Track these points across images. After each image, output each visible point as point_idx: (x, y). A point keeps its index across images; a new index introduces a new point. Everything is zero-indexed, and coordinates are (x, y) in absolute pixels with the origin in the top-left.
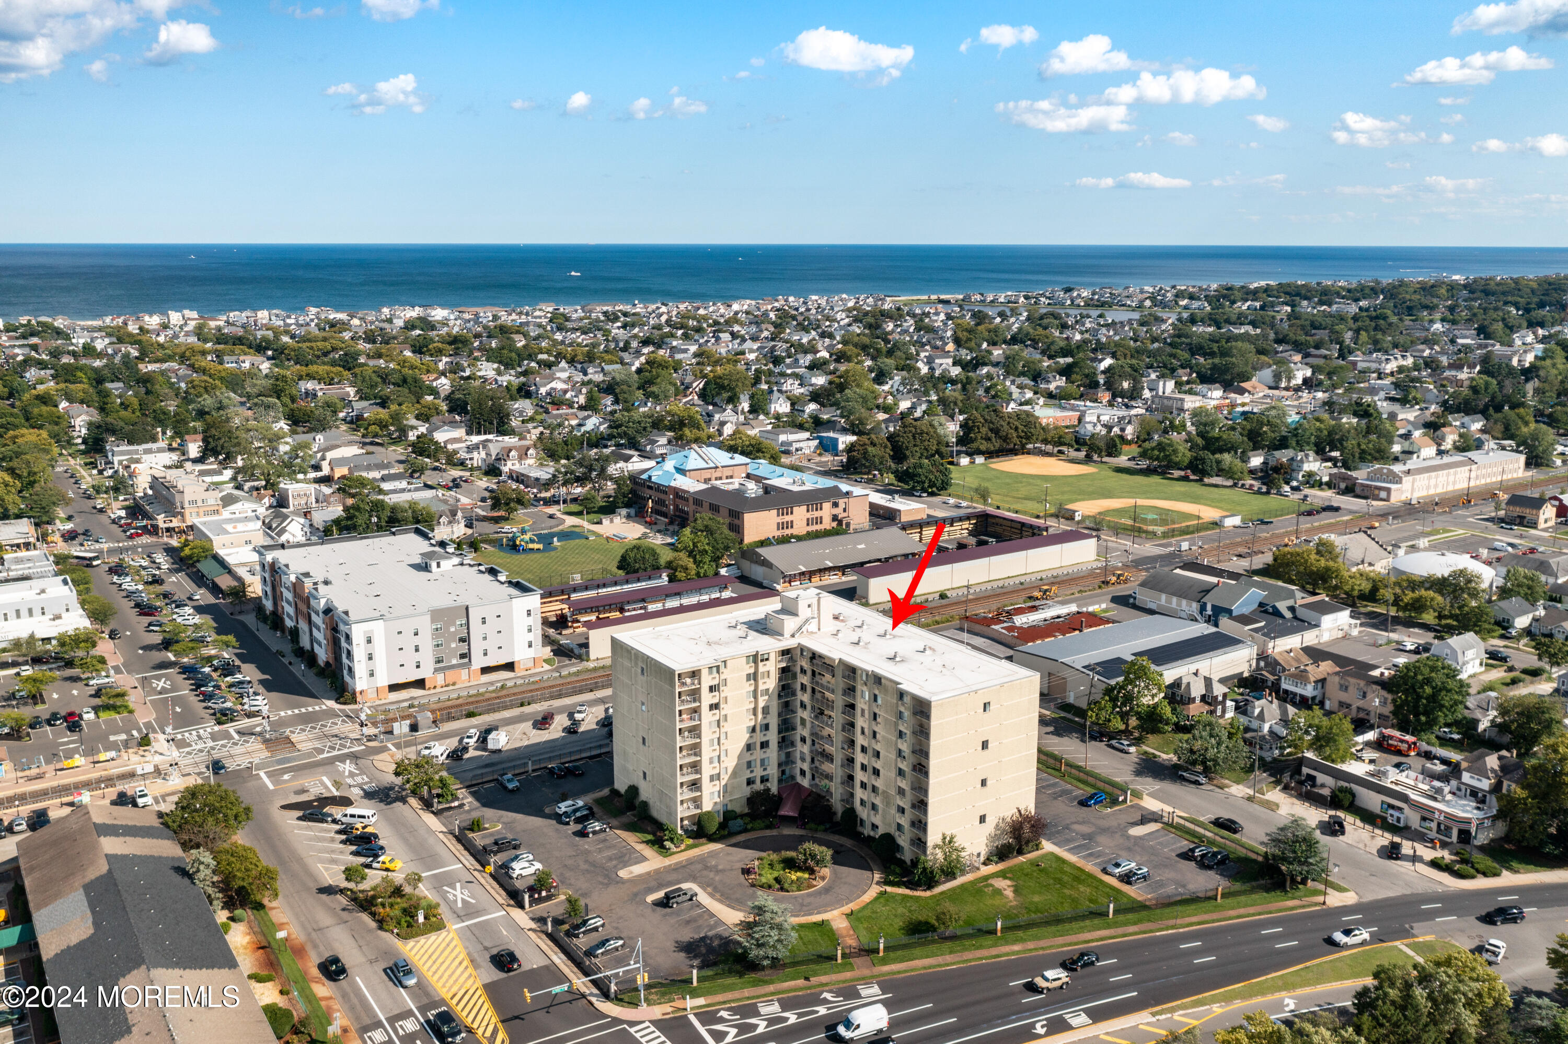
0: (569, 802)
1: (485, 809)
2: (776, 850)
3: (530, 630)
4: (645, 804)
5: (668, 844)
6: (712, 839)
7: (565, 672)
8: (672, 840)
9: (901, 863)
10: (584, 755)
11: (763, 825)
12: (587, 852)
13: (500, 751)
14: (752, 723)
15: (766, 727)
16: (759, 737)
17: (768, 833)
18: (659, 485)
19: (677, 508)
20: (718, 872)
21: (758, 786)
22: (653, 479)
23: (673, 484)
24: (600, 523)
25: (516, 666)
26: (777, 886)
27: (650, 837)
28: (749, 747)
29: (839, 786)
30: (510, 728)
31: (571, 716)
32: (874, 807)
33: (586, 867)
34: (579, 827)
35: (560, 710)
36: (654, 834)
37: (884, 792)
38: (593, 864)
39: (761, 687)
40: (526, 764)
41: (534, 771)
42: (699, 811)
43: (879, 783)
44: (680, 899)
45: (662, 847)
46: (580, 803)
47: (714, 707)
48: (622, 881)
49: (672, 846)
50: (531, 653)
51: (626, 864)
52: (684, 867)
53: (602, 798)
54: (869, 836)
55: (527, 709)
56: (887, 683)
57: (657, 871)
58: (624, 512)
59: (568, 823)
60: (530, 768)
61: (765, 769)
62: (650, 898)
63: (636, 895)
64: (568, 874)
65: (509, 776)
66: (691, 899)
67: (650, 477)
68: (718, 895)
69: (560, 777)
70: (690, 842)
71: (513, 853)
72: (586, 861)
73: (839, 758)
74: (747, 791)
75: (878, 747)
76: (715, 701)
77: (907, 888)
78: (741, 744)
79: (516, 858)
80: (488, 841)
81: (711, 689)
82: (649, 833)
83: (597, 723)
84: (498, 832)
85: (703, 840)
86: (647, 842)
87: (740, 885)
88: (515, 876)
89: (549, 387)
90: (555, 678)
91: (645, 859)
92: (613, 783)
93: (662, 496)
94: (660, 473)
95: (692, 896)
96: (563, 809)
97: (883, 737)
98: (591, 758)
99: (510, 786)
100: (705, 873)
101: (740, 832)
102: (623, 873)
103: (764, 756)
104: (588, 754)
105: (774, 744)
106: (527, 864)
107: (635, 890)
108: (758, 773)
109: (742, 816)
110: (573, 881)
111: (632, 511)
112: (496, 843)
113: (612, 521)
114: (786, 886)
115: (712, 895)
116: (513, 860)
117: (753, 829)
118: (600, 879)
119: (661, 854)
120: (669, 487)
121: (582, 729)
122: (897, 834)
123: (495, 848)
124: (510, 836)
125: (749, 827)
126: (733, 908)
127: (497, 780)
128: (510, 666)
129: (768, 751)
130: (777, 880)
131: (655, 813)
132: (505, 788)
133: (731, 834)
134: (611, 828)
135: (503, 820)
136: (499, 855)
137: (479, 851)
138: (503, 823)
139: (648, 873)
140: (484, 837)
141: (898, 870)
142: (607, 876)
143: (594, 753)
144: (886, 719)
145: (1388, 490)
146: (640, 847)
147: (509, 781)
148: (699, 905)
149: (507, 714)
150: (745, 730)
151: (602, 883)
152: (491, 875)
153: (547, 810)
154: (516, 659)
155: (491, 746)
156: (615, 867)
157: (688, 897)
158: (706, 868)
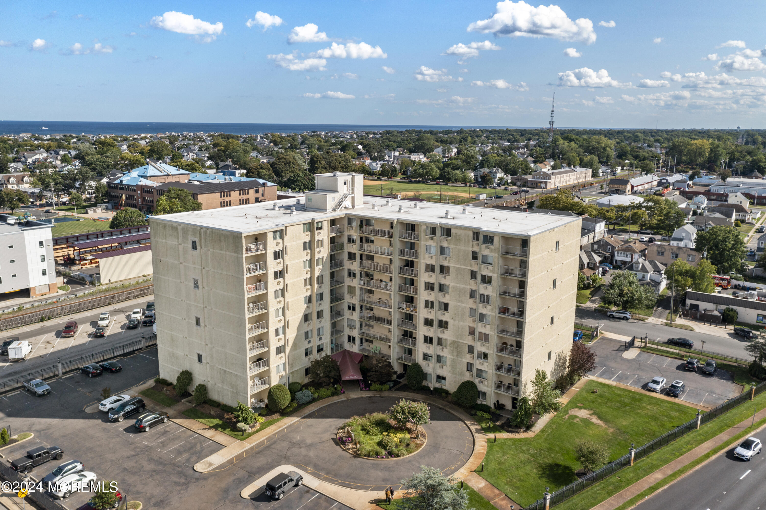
0: (114, 398)
1: (11, 419)
2: (361, 414)
3: (43, 260)
4: (202, 389)
5: (241, 425)
6: (284, 413)
7: (80, 294)
8: (245, 420)
9: (486, 409)
10: (116, 354)
11: (329, 392)
12: (148, 449)
13: (23, 359)
14: (309, 293)
15: (321, 297)
16: (315, 307)
17: (336, 399)
18: (129, 186)
19: (144, 200)
20: (309, 446)
21: (315, 356)
22: (124, 182)
23: (139, 183)
24: (87, 213)
25: (32, 292)
26: (384, 452)
27: (217, 421)
28: (306, 318)
29: (396, 345)
30: (32, 339)
31: (94, 324)
32: (439, 359)
33: (152, 466)
34: (132, 422)
35: (83, 321)
36: (221, 418)
37: (453, 343)
38: (160, 462)
39: (317, 256)
40: (55, 368)
41: (64, 373)
42: (267, 386)
43: (447, 335)
44: (285, 488)
45: (234, 429)
46: (126, 397)
47: (279, 274)
48: (202, 477)
49: (247, 427)
50: (46, 280)
51: (201, 456)
52: (268, 447)
53: (148, 390)
54: (435, 389)
55: (47, 323)
56: (459, 232)
57: (240, 457)
58: (103, 206)
59: (116, 420)
60: (60, 371)
61: (320, 339)
62: (247, 492)
63: (226, 491)
64: (131, 480)
65: (38, 380)
66: (297, 485)
67: (121, 181)
68: (322, 474)
69: (95, 376)
70: (262, 420)
71: (54, 465)
72: (150, 460)
73: (396, 318)
74: (306, 362)
75: (446, 299)
76: (280, 268)
77: (508, 431)
78: (300, 315)
79: (59, 471)
80: (18, 455)
81: (276, 255)
82: (214, 417)
83: (122, 327)
84: (31, 443)
85: (276, 416)
86: (216, 427)
87: (341, 457)
88: (61, 495)
89: (34, 158)
90: (72, 299)
91: (219, 446)
92: (158, 373)
93: (132, 193)
94: (129, 178)
95: (298, 481)
96: (109, 406)
97: (454, 288)
98: (124, 355)
99: (40, 391)
100: (295, 450)
101: (309, 403)
102: (200, 467)
103: (319, 326)
104: (121, 352)
105: (327, 314)
106: (76, 477)
107: (223, 485)
108: (315, 343)
109: (306, 386)
110: (139, 488)
111: (110, 206)
112: (29, 456)
113: (95, 211)
114: (395, 450)
115: (316, 475)
116: (56, 474)
117: (320, 398)
118: (175, 478)
119: (236, 437)
120: (137, 186)
121: (107, 333)
122: (476, 381)
123: (29, 463)
124: (47, 445)
125: (316, 396)
126: (349, 486)
127: (24, 387)
128: (25, 293)
129: (323, 320)
130: (380, 444)
131: (214, 396)
132: (34, 394)
133: (301, 406)
134: (169, 418)
135: (34, 428)
136: (35, 471)
137: (7, 469)
138: (36, 431)
139: (230, 462)
140: (12, 451)
141: (487, 416)
142: (181, 474)
143: (126, 351)
144: (458, 270)
145: (546, 183)
146: (209, 434)
147: (37, 385)
148: (308, 490)
149: (27, 329)
150: (303, 299)
151: (177, 484)
152: (27, 499)
153: (88, 410)
154: (31, 286)
155: (12, 355)
156: (188, 460)
157: (294, 483)
158: (293, 444)
